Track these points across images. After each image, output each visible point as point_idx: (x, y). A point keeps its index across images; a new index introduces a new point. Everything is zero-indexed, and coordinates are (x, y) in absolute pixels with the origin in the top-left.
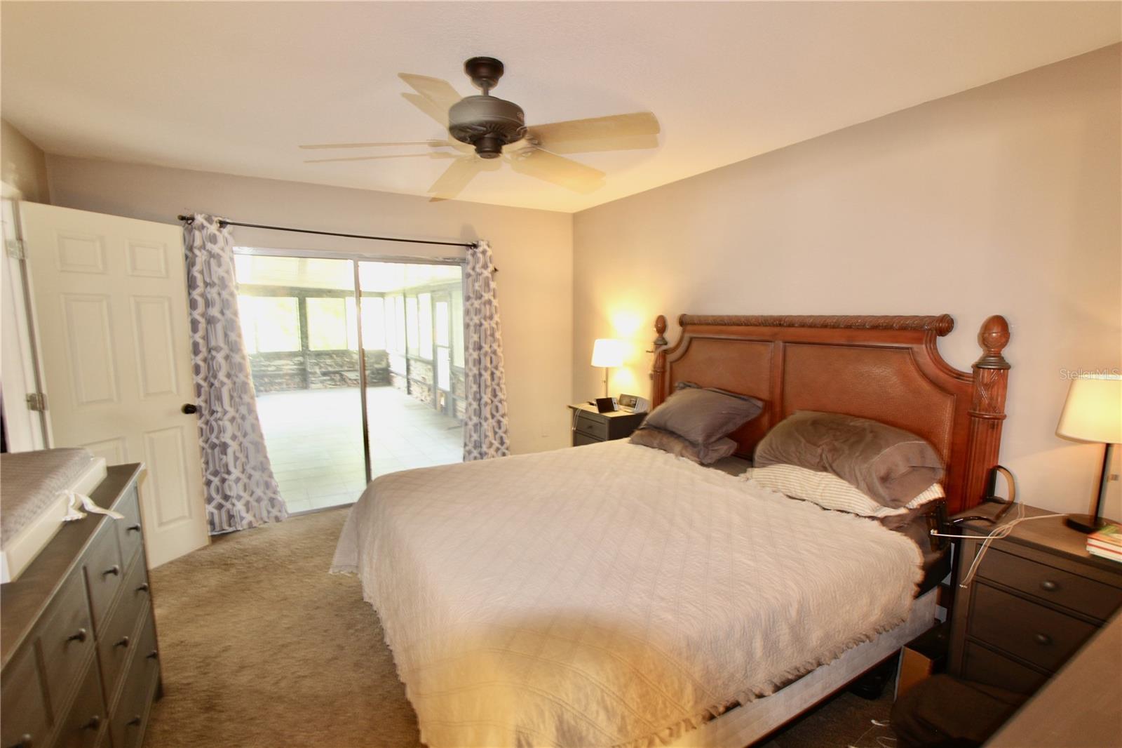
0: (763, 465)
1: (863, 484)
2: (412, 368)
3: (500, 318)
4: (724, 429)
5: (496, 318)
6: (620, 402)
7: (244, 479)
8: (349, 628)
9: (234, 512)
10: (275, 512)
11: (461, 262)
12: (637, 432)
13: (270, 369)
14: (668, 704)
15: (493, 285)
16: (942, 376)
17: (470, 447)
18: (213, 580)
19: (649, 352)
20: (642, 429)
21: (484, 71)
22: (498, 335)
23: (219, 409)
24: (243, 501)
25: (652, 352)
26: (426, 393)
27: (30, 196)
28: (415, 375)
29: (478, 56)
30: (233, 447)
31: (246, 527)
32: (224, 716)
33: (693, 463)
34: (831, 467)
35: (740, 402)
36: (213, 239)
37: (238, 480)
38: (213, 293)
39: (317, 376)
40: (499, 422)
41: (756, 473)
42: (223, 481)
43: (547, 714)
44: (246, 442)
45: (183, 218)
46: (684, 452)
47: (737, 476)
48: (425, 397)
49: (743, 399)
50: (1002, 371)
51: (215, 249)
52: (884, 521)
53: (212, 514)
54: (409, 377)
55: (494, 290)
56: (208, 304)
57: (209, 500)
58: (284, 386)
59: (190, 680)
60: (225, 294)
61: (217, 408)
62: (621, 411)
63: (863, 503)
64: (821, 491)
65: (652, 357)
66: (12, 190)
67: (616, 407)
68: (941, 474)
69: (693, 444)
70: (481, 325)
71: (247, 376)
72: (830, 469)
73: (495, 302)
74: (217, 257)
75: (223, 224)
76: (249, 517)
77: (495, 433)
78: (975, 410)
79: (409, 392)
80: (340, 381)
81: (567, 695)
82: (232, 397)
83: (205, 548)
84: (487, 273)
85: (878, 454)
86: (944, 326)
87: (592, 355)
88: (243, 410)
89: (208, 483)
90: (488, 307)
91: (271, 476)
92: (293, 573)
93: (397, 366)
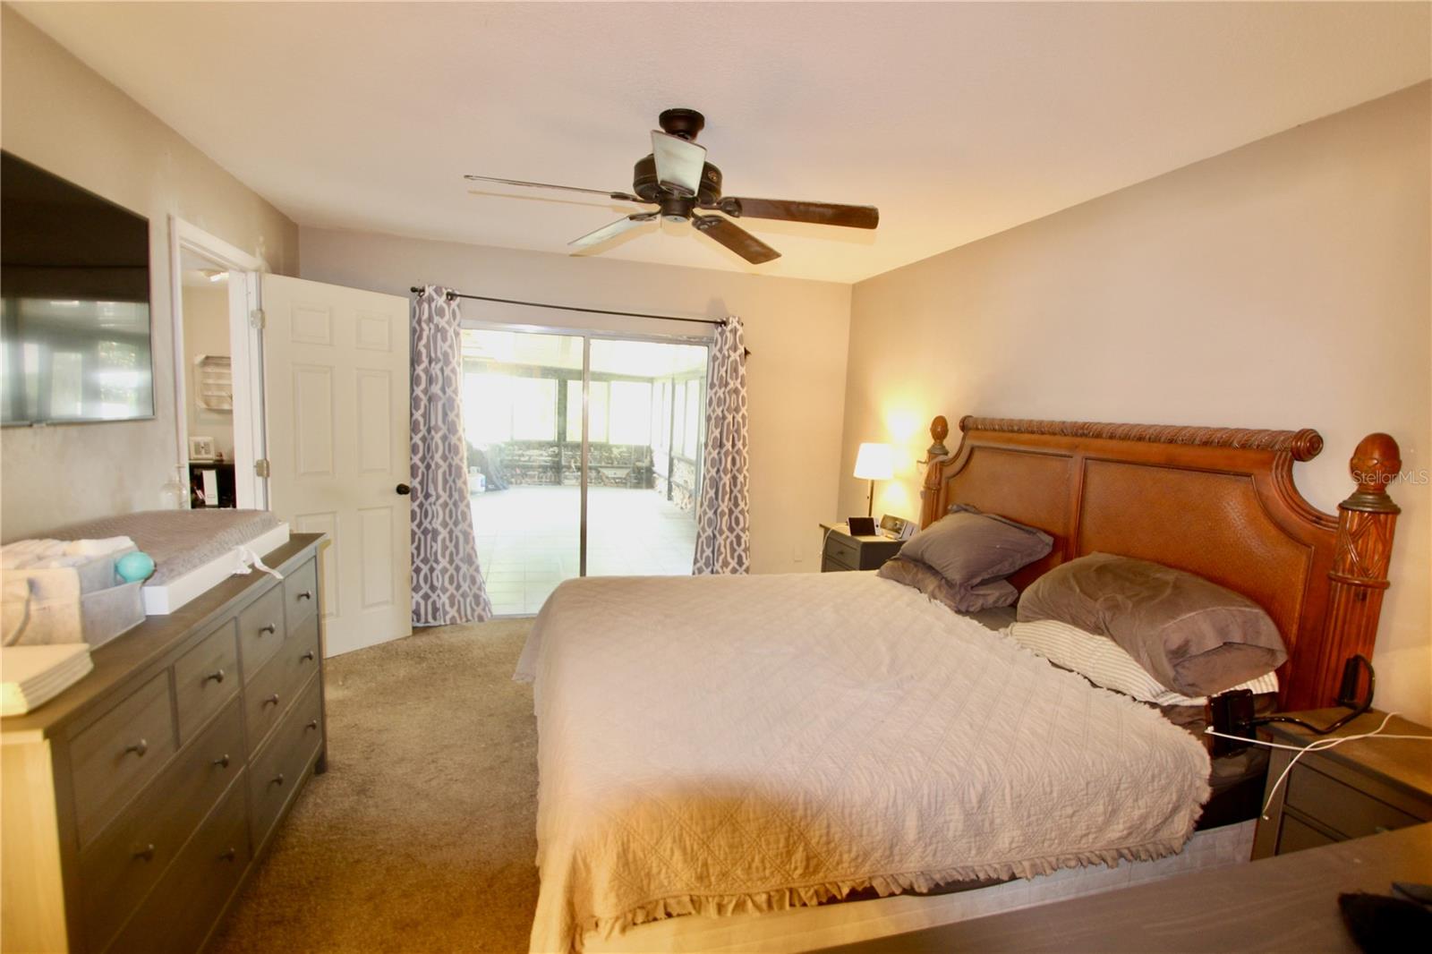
0: (1027, 620)
1: (1145, 657)
2: (675, 469)
3: (747, 410)
4: (995, 569)
5: (744, 410)
6: (883, 526)
7: (451, 570)
8: (515, 741)
9: (439, 605)
10: (479, 610)
11: (707, 342)
12: (889, 563)
13: (522, 459)
14: (768, 865)
15: (742, 371)
16: (1294, 519)
17: (701, 563)
18: (402, 671)
19: (921, 462)
20: (895, 559)
21: (681, 125)
22: (744, 431)
23: (433, 493)
24: (448, 594)
25: (925, 463)
26: (686, 500)
27: (275, 270)
28: (677, 478)
29: (671, 108)
30: (443, 533)
31: (448, 622)
32: (371, 802)
33: (947, 609)
34: (1108, 630)
35: (1025, 535)
36: (441, 312)
37: (444, 571)
38: (436, 369)
39: (571, 470)
40: (738, 538)
41: (1019, 628)
42: (432, 570)
43: (611, 837)
44: (457, 532)
45: (414, 290)
46: (937, 592)
47: (997, 630)
48: (686, 505)
49: (1028, 532)
50: (1382, 516)
51: (442, 322)
52: (1168, 711)
53: (418, 604)
54: (672, 479)
55: (742, 377)
56: (430, 381)
57: (416, 589)
58: (536, 479)
59: (351, 762)
60: (447, 371)
61: (432, 490)
62: (882, 536)
63: (1143, 683)
64: (1094, 662)
65: (925, 469)
66: (257, 261)
67: (878, 530)
68: (1282, 659)
69: (950, 584)
70: (724, 418)
71: (461, 460)
72: (1107, 633)
73: (743, 392)
74: (443, 331)
75: (451, 296)
76: (452, 612)
77: (733, 551)
78: (1337, 571)
79: (670, 498)
80: (595, 478)
81: (638, 822)
82: (445, 481)
83: (406, 638)
84: (735, 356)
85: (1173, 618)
86: (1308, 445)
87: (855, 462)
88: (456, 496)
89: (418, 570)
90: (734, 396)
91: (477, 570)
92: (479, 676)
93: (661, 467)
